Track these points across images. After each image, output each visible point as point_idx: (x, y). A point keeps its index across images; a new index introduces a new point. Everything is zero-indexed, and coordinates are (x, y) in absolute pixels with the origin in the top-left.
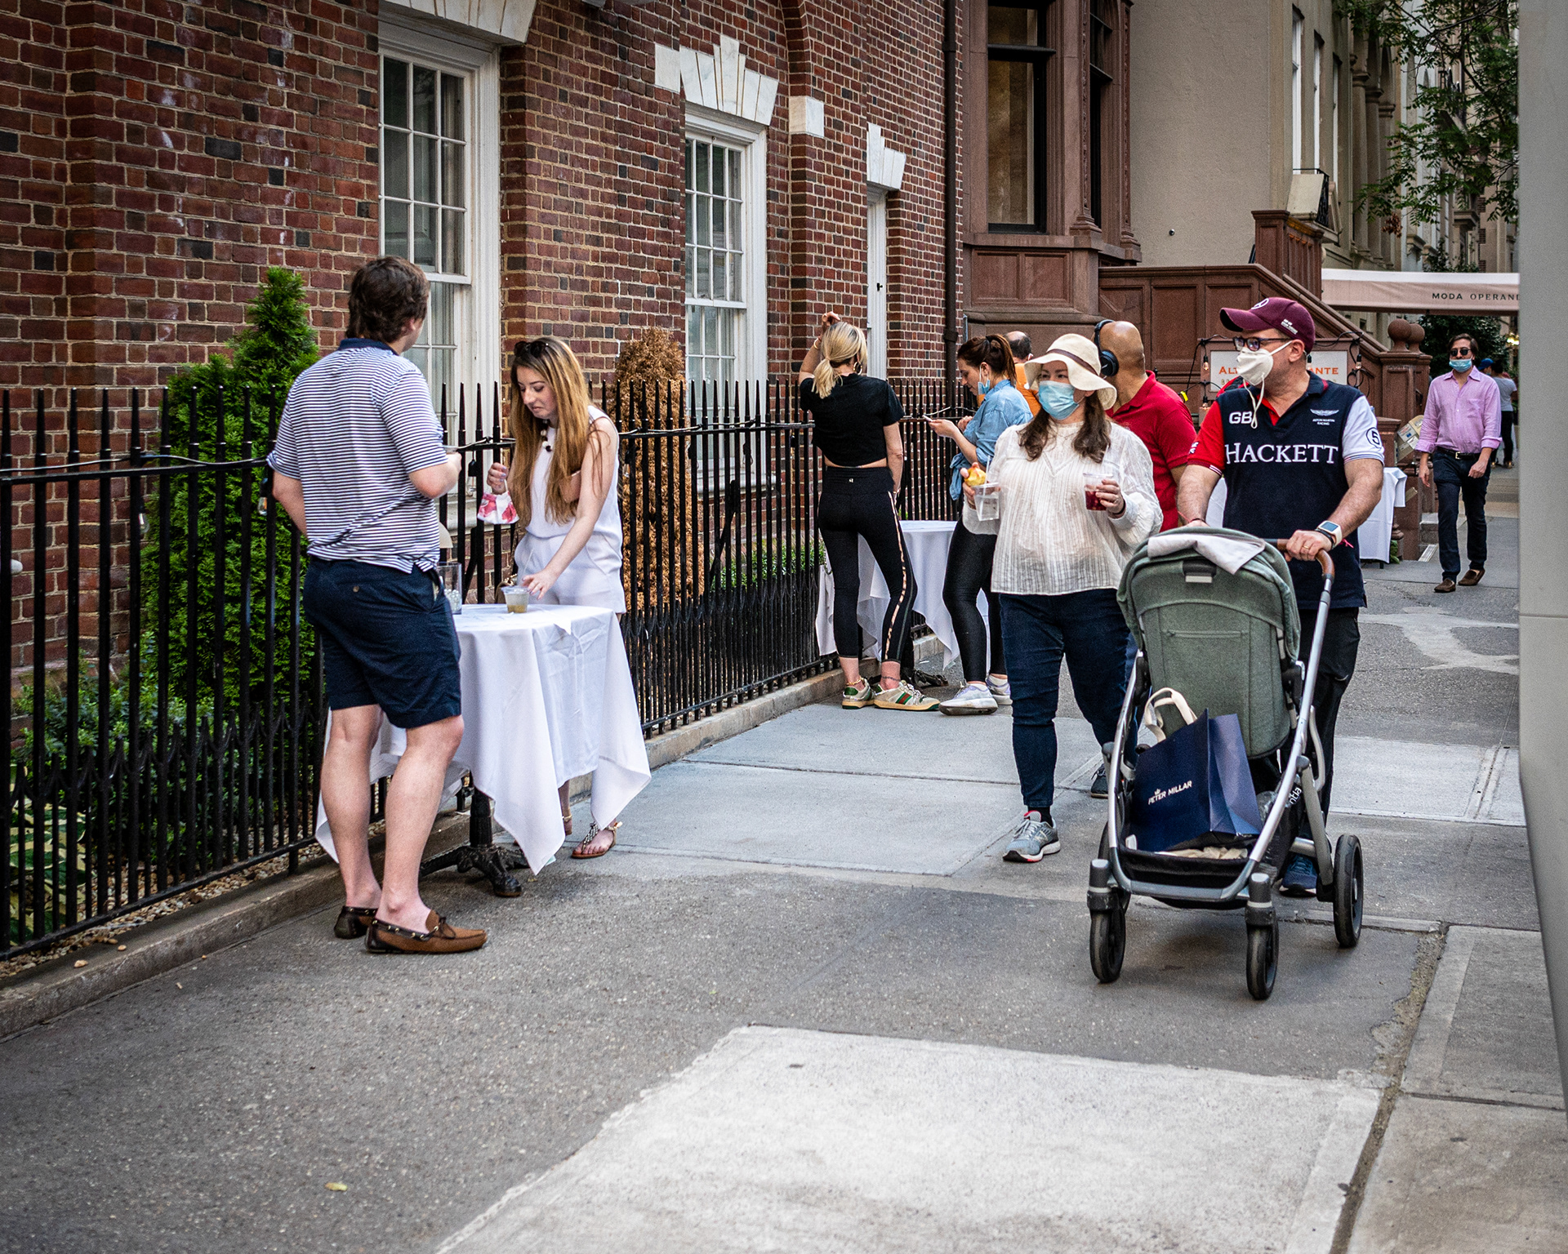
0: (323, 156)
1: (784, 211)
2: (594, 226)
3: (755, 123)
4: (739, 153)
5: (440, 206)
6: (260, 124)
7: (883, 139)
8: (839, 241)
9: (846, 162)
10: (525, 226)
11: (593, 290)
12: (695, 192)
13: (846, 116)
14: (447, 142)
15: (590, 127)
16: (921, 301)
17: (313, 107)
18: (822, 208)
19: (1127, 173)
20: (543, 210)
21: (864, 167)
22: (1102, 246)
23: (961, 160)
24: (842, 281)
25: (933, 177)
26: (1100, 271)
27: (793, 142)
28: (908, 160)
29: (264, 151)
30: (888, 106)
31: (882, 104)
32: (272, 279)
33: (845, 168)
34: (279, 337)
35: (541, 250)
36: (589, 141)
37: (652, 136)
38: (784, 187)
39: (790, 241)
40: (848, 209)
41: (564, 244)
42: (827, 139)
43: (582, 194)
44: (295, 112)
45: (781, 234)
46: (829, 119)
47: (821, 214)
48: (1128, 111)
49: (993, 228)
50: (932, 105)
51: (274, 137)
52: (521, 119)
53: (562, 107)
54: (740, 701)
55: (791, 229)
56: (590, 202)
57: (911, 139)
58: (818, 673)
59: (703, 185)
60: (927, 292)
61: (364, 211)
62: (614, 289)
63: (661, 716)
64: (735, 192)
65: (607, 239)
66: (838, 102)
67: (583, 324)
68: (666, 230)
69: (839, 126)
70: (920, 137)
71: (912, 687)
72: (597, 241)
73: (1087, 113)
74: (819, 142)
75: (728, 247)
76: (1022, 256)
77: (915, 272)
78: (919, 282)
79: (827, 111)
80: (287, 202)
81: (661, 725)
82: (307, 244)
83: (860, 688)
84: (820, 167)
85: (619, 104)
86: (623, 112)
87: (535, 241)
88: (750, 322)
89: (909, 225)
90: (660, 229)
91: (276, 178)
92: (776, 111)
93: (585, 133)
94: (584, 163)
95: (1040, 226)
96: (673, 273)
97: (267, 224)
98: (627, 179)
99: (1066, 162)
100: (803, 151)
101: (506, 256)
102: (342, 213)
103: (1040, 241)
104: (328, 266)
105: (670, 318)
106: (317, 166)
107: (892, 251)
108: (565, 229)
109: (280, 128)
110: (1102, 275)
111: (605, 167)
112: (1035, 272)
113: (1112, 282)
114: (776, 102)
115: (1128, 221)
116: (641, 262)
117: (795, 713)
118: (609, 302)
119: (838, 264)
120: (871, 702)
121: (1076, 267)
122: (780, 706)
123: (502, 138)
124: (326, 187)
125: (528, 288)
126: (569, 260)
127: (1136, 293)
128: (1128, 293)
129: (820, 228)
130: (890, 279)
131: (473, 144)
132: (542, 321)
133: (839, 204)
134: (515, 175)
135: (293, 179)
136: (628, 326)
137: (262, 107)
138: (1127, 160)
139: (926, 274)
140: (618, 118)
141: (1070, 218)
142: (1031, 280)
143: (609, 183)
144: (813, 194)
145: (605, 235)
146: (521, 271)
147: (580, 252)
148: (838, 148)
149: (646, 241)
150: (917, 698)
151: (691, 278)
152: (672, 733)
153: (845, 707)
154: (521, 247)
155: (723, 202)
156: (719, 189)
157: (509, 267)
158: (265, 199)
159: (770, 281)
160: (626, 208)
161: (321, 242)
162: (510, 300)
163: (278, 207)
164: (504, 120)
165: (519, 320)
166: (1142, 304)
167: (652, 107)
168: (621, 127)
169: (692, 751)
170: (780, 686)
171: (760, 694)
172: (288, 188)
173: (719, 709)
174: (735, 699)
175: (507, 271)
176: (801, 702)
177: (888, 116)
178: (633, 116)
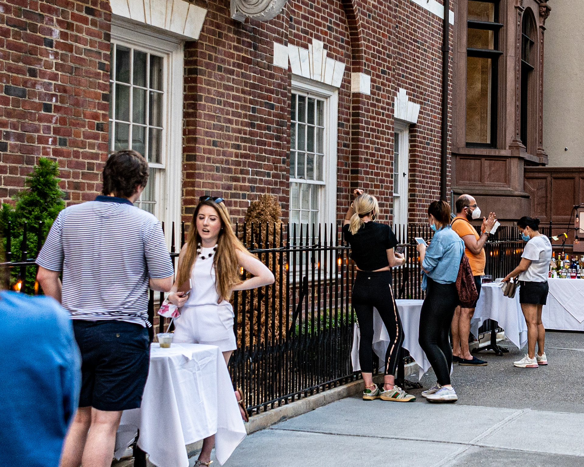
0: (76, 97)
1: (347, 133)
2: (237, 139)
3: (331, 86)
4: (323, 102)
5: (148, 126)
6: (38, 79)
7: (407, 97)
8: (378, 150)
9: (383, 108)
10: (196, 138)
11: (235, 173)
12: (297, 122)
13: (383, 84)
14: (154, 92)
15: (235, 86)
16: (427, 183)
17: (70, 70)
18: (369, 132)
19: (541, 118)
20: (206, 130)
21: (393, 111)
22: (527, 156)
23: (451, 108)
24: (379, 171)
25: (435, 117)
26: (525, 169)
27: (353, 97)
28: (421, 108)
29: (40, 93)
30: (410, 79)
31: (407, 78)
32: (41, 163)
33: (382, 111)
34: (43, 195)
35: (205, 151)
36: (235, 93)
37: (272, 92)
38: (348, 121)
39: (350, 149)
40: (383, 133)
41: (218, 148)
42: (372, 96)
43: (230, 121)
44: (60, 73)
45: (346, 145)
46: (373, 86)
47: (368, 135)
48: (542, 85)
49: (468, 145)
50: (435, 79)
51: (47, 86)
52: (195, 80)
53: (219, 75)
54: (306, 396)
55: (351, 143)
56: (234, 126)
57: (423, 97)
58: (352, 381)
59: (301, 119)
60: (431, 178)
61: (100, 127)
62: (247, 173)
63: (258, 403)
64: (320, 122)
65: (244, 146)
66: (378, 76)
67: (229, 191)
68: (278, 142)
69: (379, 89)
70: (428, 96)
71: (400, 389)
72: (238, 147)
73: (519, 86)
74: (367, 97)
75: (316, 153)
76: (483, 160)
77: (424, 167)
78: (426, 173)
79: (372, 81)
80: (54, 121)
81: (258, 409)
82: (66, 145)
83: (373, 389)
84: (368, 111)
85: (252, 74)
86: (255, 78)
87: (201, 146)
88: (327, 192)
89: (421, 142)
90: (275, 141)
91: (47, 108)
92: (344, 80)
93: (232, 89)
94: (231, 105)
95: (493, 144)
96: (282, 165)
97: (41, 133)
98: (256, 114)
99: (508, 111)
100: (358, 102)
101: (185, 154)
102: (87, 128)
103: (493, 152)
104: (78, 157)
105: (280, 189)
106: (72, 103)
107: (412, 156)
108: (219, 140)
109: (51, 81)
110: (526, 171)
111: (244, 108)
112: (490, 169)
113: (531, 175)
114: (344, 75)
115: (541, 143)
116: (263, 159)
117: (336, 403)
118: (244, 180)
119: (377, 162)
120: (379, 397)
121: (512, 166)
122: (329, 399)
123: (185, 90)
124: (77, 114)
125: (197, 171)
126: (221, 157)
127: (544, 181)
128: (539, 181)
129: (367, 143)
130: (410, 170)
131: (168, 93)
132: (205, 189)
133: (378, 130)
134: (191, 111)
135: (58, 109)
136: (255, 193)
137: (40, 70)
138: (541, 111)
139: (431, 168)
140: (251, 82)
141: (509, 139)
142: (488, 173)
143: (245, 116)
144: (364, 125)
145: (243, 144)
146: (192, 162)
147: (228, 152)
148: (378, 101)
149: (266, 147)
150: (403, 395)
151: (294, 168)
152: (264, 413)
153: (364, 400)
154: (194, 149)
155: (313, 128)
156: (311, 120)
157: (187, 160)
158: (40, 120)
159: (338, 170)
160: (255, 130)
161: (74, 144)
162: (187, 177)
163: (49, 124)
164: (186, 81)
165: (191, 188)
166: (546, 186)
167: (271, 76)
168: (253, 86)
169: (275, 423)
170: (329, 388)
171: (318, 392)
172: (55, 114)
173: (293, 400)
174: (302, 395)
175: (185, 162)
176: (341, 397)
177: (410, 84)
178: (260, 80)
